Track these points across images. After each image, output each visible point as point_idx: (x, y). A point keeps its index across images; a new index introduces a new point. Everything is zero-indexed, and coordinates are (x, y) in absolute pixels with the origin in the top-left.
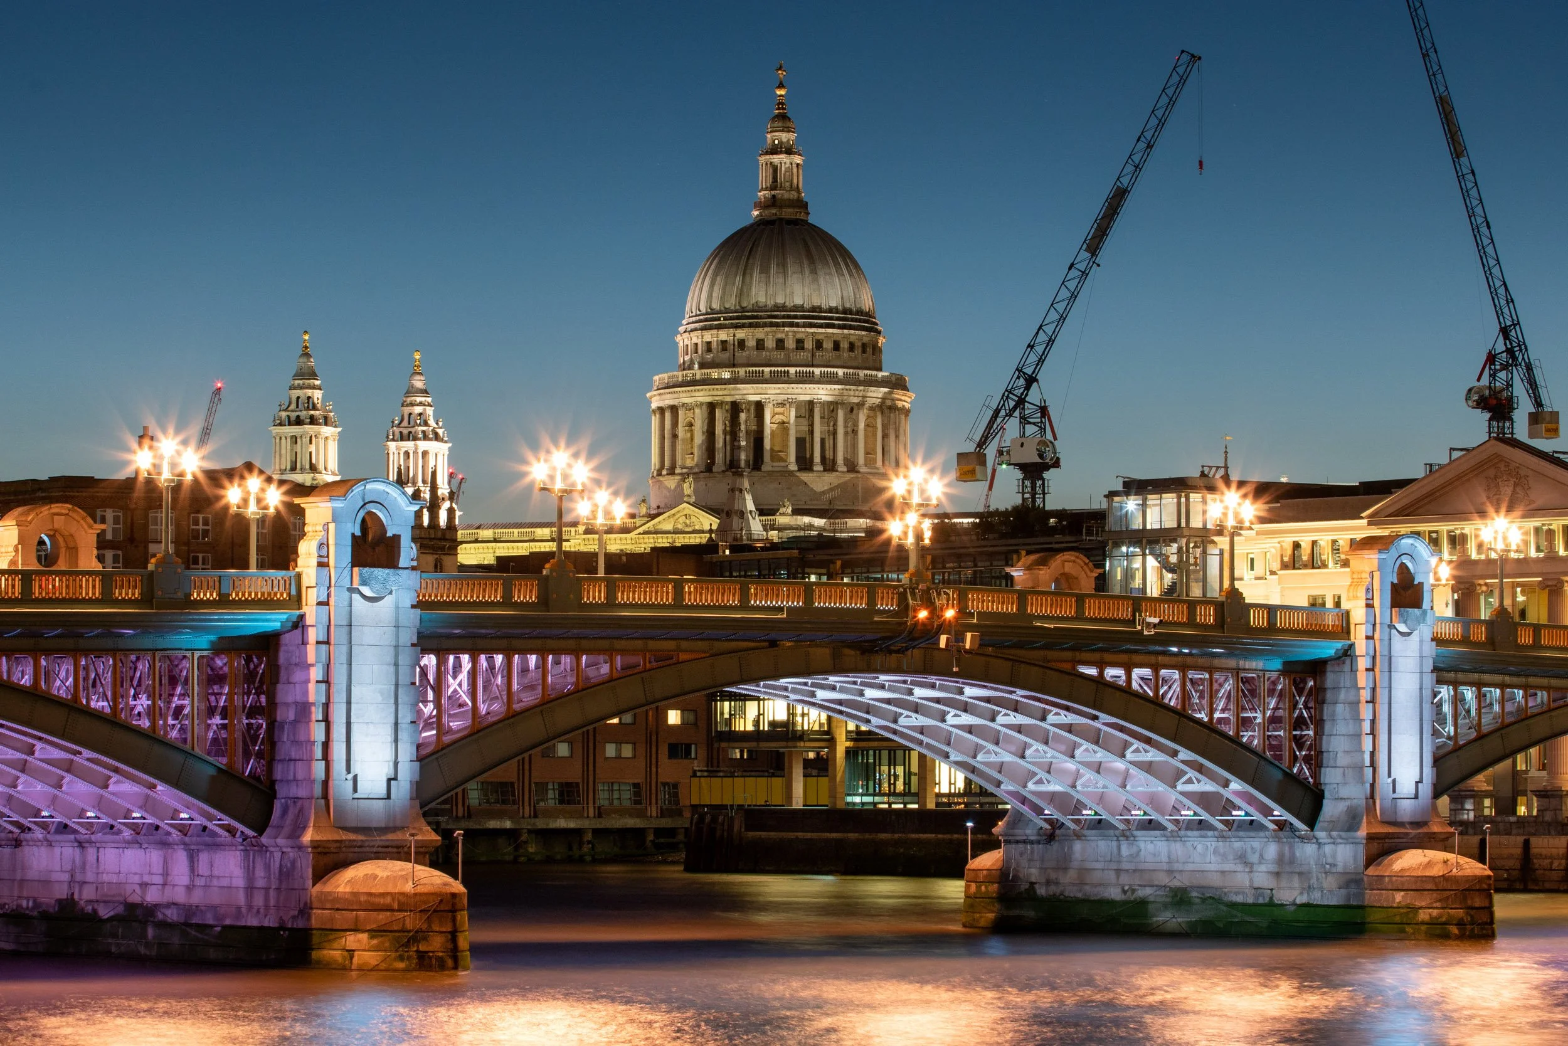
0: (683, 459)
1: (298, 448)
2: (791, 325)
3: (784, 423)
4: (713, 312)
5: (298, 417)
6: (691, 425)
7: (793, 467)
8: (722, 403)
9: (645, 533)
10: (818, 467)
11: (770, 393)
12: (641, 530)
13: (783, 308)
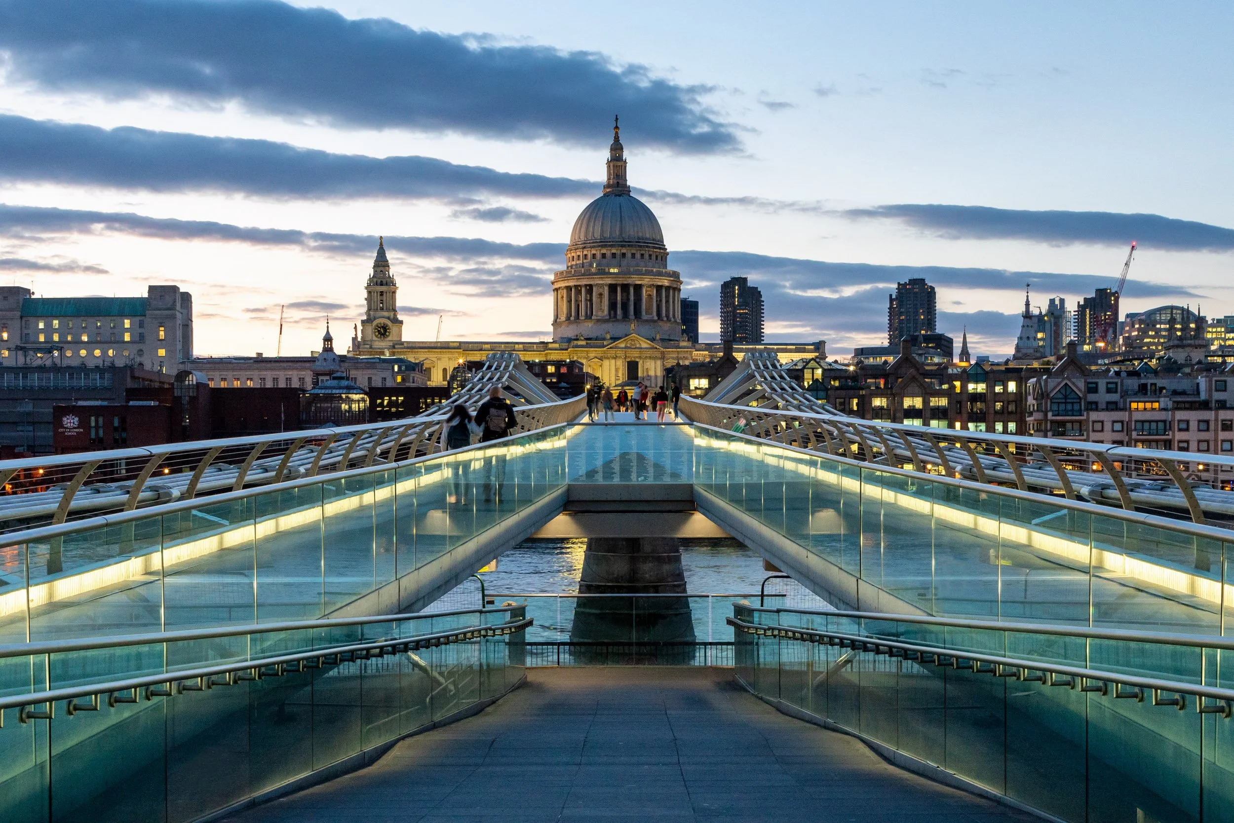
0: (597, 312)
1: (384, 298)
2: (647, 247)
3: (650, 295)
4: (605, 238)
5: (382, 281)
6: (601, 295)
7: (656, 318)
8: (619, 285)
9: (611, 348)
10: (665, 319)
11: (646, 281)
12: (609, 347)
13: (643, 238)
